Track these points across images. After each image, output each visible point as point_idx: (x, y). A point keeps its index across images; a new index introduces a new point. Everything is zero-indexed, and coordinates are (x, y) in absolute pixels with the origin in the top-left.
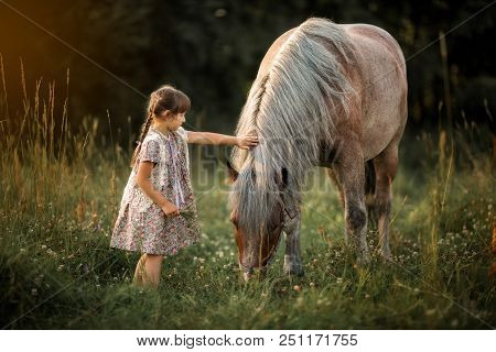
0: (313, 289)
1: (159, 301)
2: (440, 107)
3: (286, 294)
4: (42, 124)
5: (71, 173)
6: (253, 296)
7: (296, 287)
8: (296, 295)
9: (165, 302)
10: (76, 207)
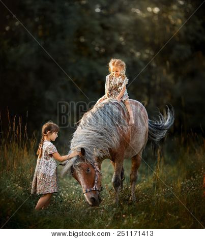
0: (131, 217)
1: (63, 222)
2: (182, 127)
3: (119, 219)
4: (16, 134)
5: (28, 154)
6: (104, 220)
7: (124, 216)
8: (124, 219)
9: (66, 222)
10: (30, 168)
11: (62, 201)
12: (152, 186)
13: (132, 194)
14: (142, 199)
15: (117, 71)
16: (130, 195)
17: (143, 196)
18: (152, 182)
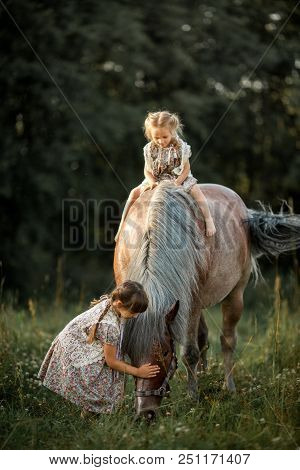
12: (266, 358)
13: (227, 378)
14: (248, 386)
15: (165, 137)
16: (223, 379)
17: (249, 379)
18: (267, 350)
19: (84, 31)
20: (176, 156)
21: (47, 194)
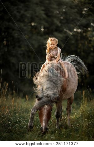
11: (23, 128)
12: (80, 116)
19: (26, 13)
20: (56, 52)
21: (13, 63)
